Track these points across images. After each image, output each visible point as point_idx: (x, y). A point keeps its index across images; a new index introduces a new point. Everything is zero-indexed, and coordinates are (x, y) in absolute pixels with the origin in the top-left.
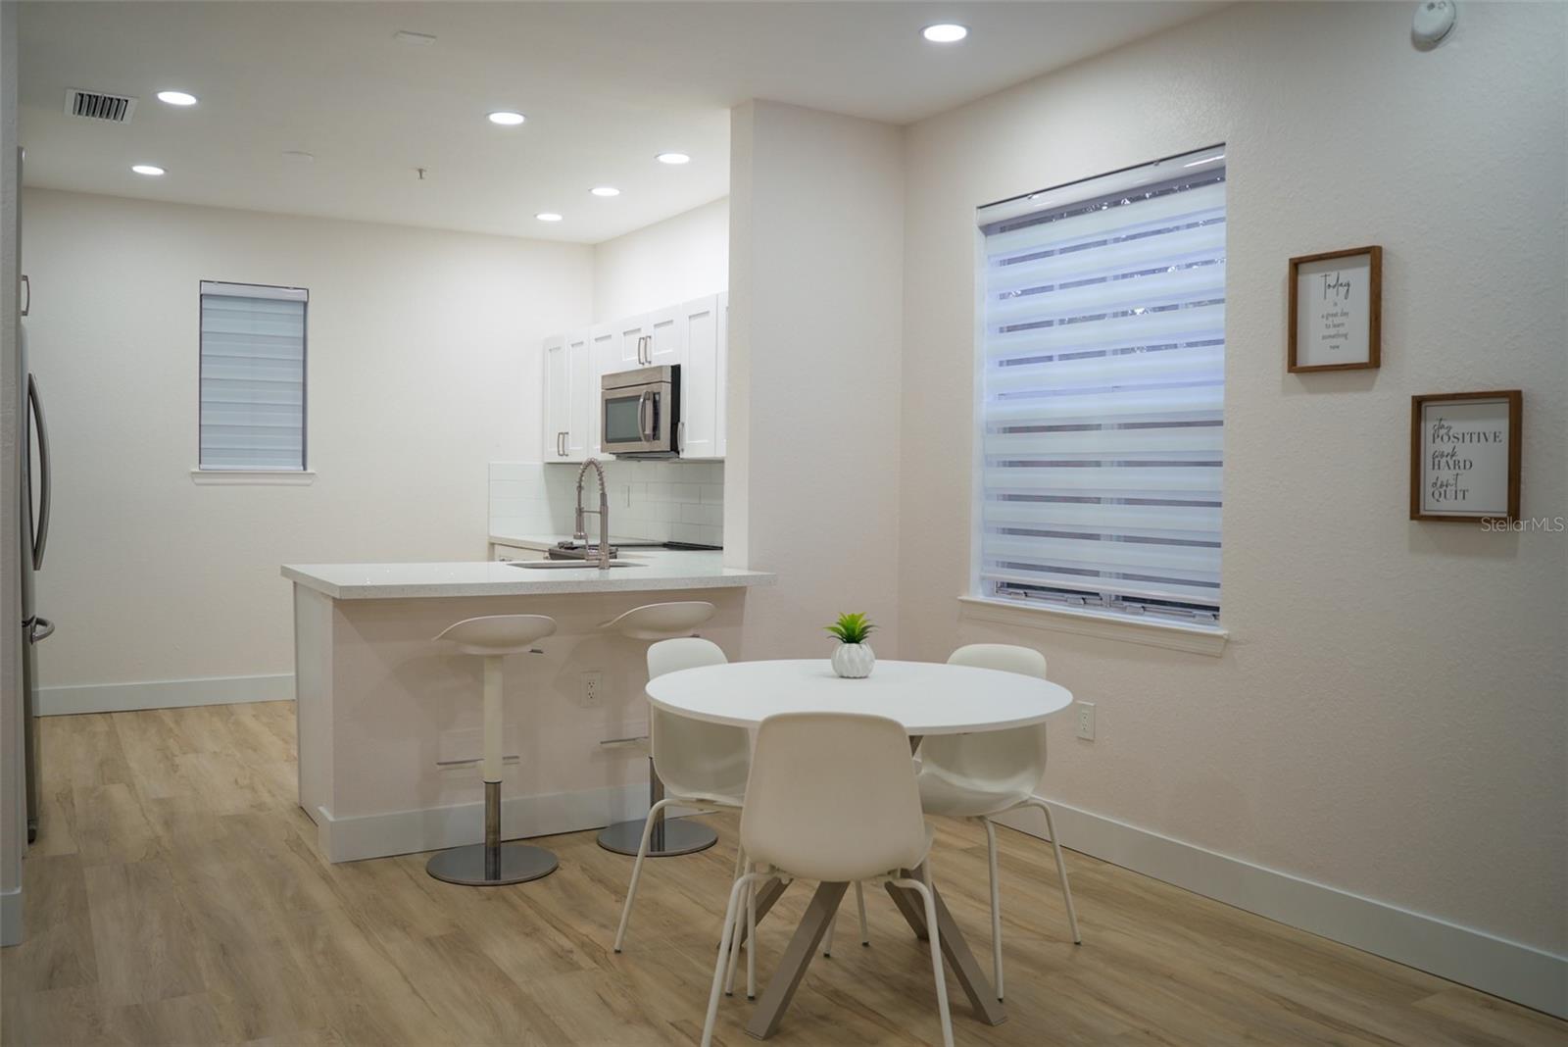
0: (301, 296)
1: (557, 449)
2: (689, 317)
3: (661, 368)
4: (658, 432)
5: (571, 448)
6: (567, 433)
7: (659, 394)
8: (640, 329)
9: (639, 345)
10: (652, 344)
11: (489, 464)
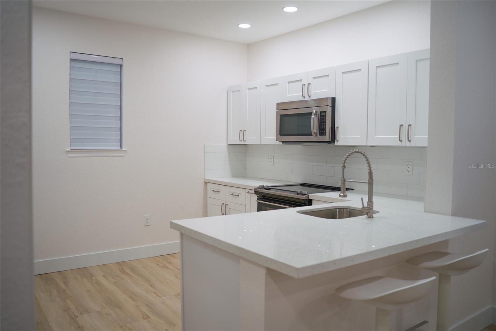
0: (119, 62)
1: (239, 138)
2: (343, 73)
3: (326, 99)
4: (324, 132)
5: (247, 138)
6: (245, 131)
7: (325, 112)
8: (302, 80)
9: (303, 88)
10: (311, 87)
11: (205, 145)
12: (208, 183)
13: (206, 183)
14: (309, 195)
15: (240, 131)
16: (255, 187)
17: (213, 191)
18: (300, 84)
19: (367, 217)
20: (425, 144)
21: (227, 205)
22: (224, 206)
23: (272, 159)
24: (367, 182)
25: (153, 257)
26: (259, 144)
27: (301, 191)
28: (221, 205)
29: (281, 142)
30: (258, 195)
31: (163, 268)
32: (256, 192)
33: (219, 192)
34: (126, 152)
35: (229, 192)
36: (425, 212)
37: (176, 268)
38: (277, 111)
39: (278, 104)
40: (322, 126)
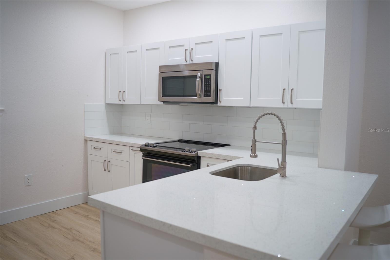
1: (118, 98)
2: (226, 40)
3: (211, 63)
4: (209, 93)
5: (127, 98)
6: (124, 91)
7: (210, 75)
8: (184, 45)
9: (185, 53)
10: (194, 52)
11: (84, 104)
12: (88, 141)
13: (86, 141)
14: (198, 153)
15: (119, 91)
16: (140, 144)
17: (94, 148)
18: (183, 49)
19: (280, 176)
20: (320, 107)
21: (109, 161)
22: (106, 163)
23: (149, 118)
24: (281, 143)
25: (35, 217)
26: (140, 104)
27: (189, 148)
28: (103, 162)
29: (162, 102)
30: (143, 153)
31: (48, 228)
32: (142, 150)
33: (100, 149)
34: (4, 111)
35: (112, 149)
36: (319, 167)
37: (63, 227)
38: (159, 73)
39: (160, 67)
40: (206, 88)
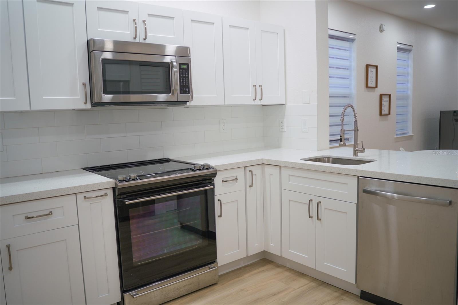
2: (192, 21)
4: (187, 89)
8: (128, 12)
21: (9, 246)
40: (183, 81)
